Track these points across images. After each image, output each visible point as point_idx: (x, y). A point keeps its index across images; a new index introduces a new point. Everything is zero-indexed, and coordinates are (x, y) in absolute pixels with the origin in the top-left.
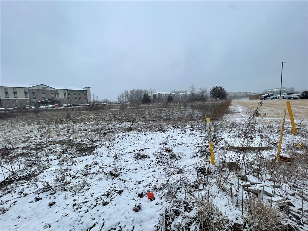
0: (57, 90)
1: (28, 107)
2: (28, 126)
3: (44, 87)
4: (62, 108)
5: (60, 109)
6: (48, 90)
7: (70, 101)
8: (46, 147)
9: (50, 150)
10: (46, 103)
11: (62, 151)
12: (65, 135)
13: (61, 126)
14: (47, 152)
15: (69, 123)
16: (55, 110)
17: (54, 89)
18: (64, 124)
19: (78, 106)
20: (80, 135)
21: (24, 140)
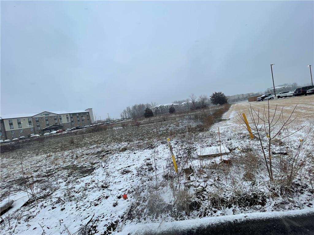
0: (60, 115)
1: (33, 135)
2: (36, 156)
3: (47, 114)
4: (66, 132)
5: (64, 134)
6: (51, 117)
7: (73, 124)
8: (55, 173)
9: (58, 175)
10: (50, 129)
11: (68, 175)
12: (70, 161)
13: (66, 153)
14: (56, 177)
15: (73, 149)
16: (59, 135)
17: (57, 115)
18: (69, 150)
19: (82, 128)
20: (82, 159)
21: (36, 169)
